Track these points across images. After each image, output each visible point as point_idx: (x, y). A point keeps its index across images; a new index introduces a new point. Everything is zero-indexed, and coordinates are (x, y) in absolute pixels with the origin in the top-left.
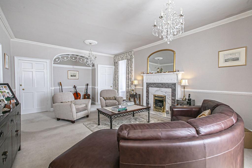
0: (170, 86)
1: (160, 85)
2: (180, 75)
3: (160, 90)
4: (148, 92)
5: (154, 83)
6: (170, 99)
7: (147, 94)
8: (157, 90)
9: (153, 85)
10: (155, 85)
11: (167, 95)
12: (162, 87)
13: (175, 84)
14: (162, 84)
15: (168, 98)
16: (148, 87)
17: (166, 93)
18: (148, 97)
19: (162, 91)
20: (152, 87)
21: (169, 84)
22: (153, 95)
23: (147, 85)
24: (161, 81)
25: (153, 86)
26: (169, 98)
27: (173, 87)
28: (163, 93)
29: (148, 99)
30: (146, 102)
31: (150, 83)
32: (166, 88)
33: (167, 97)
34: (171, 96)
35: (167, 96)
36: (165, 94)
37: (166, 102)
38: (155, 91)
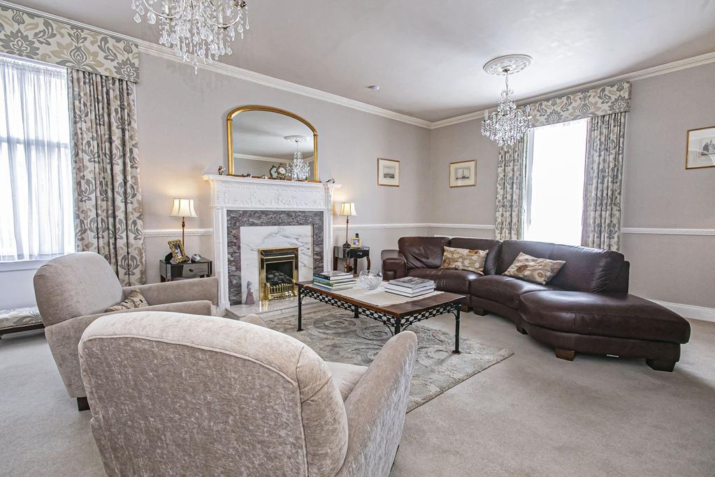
0: (311, 220)
1: (281, 216)
2: (339, 194)
3: (283, 234)
4: (234, 243)
5: (263, 212)
6: (310, 252)
7: (232, 251)
8: (270, 235)
9: (259, 218)
10: (263, 216)
11: (301, 244)
12: (289, 224)
13: (320, 214)
14: (288, 214)
15: (303, 252)
16: (237, 224)
17: (297, 239)
18: (235, 263)
19: (288, 235)
20: (253, 224)
21: (307, 214)
22: (256, 253)
23: (232, 218)
24: (287, 206)
25: (255, 221)
26: (305, 251)
27: (318, 222)
28: (289, 240)
29: (239, 269)
30: (230, 282)
31: (245, 212)
32: (301, 224)
33: (301, 250)
34: (310, 246)
35: (302, 248)
36: (295, 241)
37: (299, 263)
38: (265, 238)
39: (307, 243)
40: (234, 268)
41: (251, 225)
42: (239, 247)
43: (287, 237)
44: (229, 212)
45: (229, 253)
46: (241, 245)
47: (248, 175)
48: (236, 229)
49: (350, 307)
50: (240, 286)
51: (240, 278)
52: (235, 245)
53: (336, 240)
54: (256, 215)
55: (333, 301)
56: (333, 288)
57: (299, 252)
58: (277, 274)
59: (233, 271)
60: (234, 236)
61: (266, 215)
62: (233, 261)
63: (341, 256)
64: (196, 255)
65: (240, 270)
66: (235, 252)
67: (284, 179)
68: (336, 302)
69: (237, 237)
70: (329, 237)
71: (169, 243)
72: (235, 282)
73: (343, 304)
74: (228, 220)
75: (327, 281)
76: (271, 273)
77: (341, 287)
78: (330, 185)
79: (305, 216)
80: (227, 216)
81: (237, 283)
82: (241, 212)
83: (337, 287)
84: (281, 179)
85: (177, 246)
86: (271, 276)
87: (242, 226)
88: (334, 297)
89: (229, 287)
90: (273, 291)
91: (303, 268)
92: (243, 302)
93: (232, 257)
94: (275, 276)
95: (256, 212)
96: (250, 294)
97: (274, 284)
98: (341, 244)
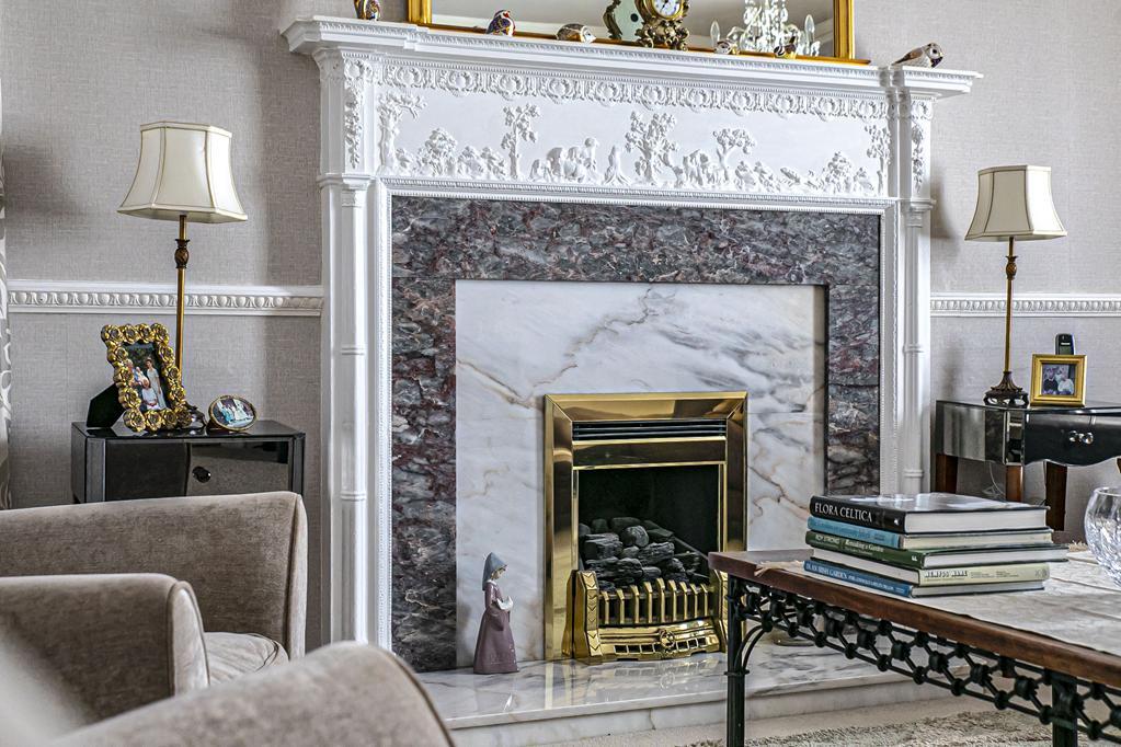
0: (812, 258)
1: (663, 233)
3: (663, 323)
4: (424, 361)
5: (568, 212)
6: (806, 427)
7: (412, 396)
8: (603, 329)
9: (550, 239)
10: (570, 234)
11: (764, 383)
12: (699, 276)
13: (865, 231)
14: (698, 223)
15: (772, 421)
16: (443, 268)
17: (741, 355)
19: (696, 332)
20: (518, 271)
21: (794, 227)
22: (531, 413)
23: (418, 236)
24: (689, 186)
25: (532, 257)
26: (783, 418)
27: (851, 269)
28: (698, 358)
29: (444, 488)
30: (402, 553)
32: (761, 279)
33: (763, 415)
34: (807, 392)
35: (768, 402)
36: (730, 366)
37: (751, 478)
38: (578, 342)
39: (795, 381)
40: (419, 486)
41: (509, 275)
42: (449, 382)
43: (691, 343)
44: (404, 207)
45: (398, 409)
46: (458, 371)
47: (499, 24)
48: (436, 292)
49: (1028, 690)
50: (450, 575)
51: (450, 538)
52: (431, 371)
53: (950, 373)
54: (534, 225)
55: (920, 657)
56: (924, 577)
57: (753, 423)
58: (638, 531)
59: (414, 499)
60: (427, 328)
61: (585, 229)
62: (419, 450)
63: (975, 450)
64: (228, 401)
65: (452, 500)
66: (429, 406)
67: (675, 45)
68: (940, 663)
69: (443, 336)
70: (912, 352)
71: (107, 336)
72: (424, 553)
73: (981, 675)
74: (396, 247)
75: (889, 537)
76: (610, 528)
77: (970, 575)
78: (914, 78)
79: (781, 238)
80: (395, 227)
81: (433, 563)
82: (461, 209)
83: (950, 576)
84: (659, 43)
85: (148, 351)
86: (607, 540)
87: (464, 275)
88: (930, 627)
89: (396, 577)
90: (611, 615)
91: (769, 506)
92: (460, 659)
93: (414, 428)
94: (627, 541)
95: (535, 209)
96: (493, 621)
97: (617, 577)
98: (974, 390)
